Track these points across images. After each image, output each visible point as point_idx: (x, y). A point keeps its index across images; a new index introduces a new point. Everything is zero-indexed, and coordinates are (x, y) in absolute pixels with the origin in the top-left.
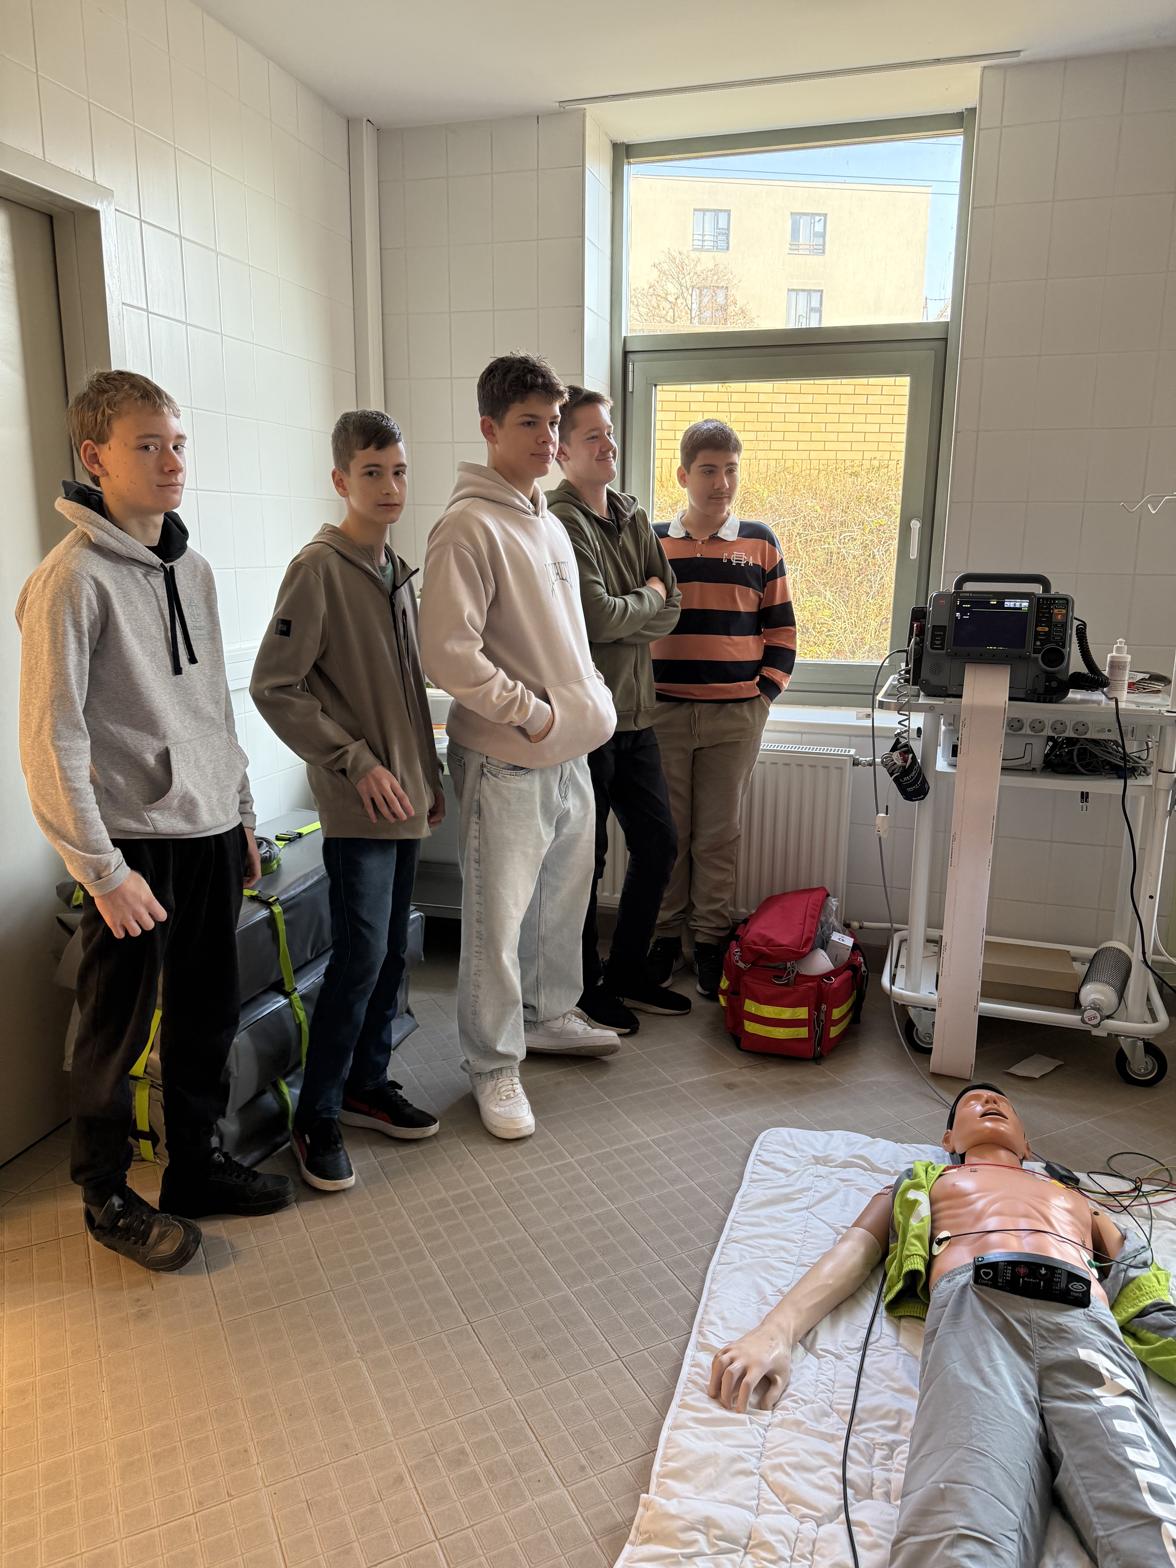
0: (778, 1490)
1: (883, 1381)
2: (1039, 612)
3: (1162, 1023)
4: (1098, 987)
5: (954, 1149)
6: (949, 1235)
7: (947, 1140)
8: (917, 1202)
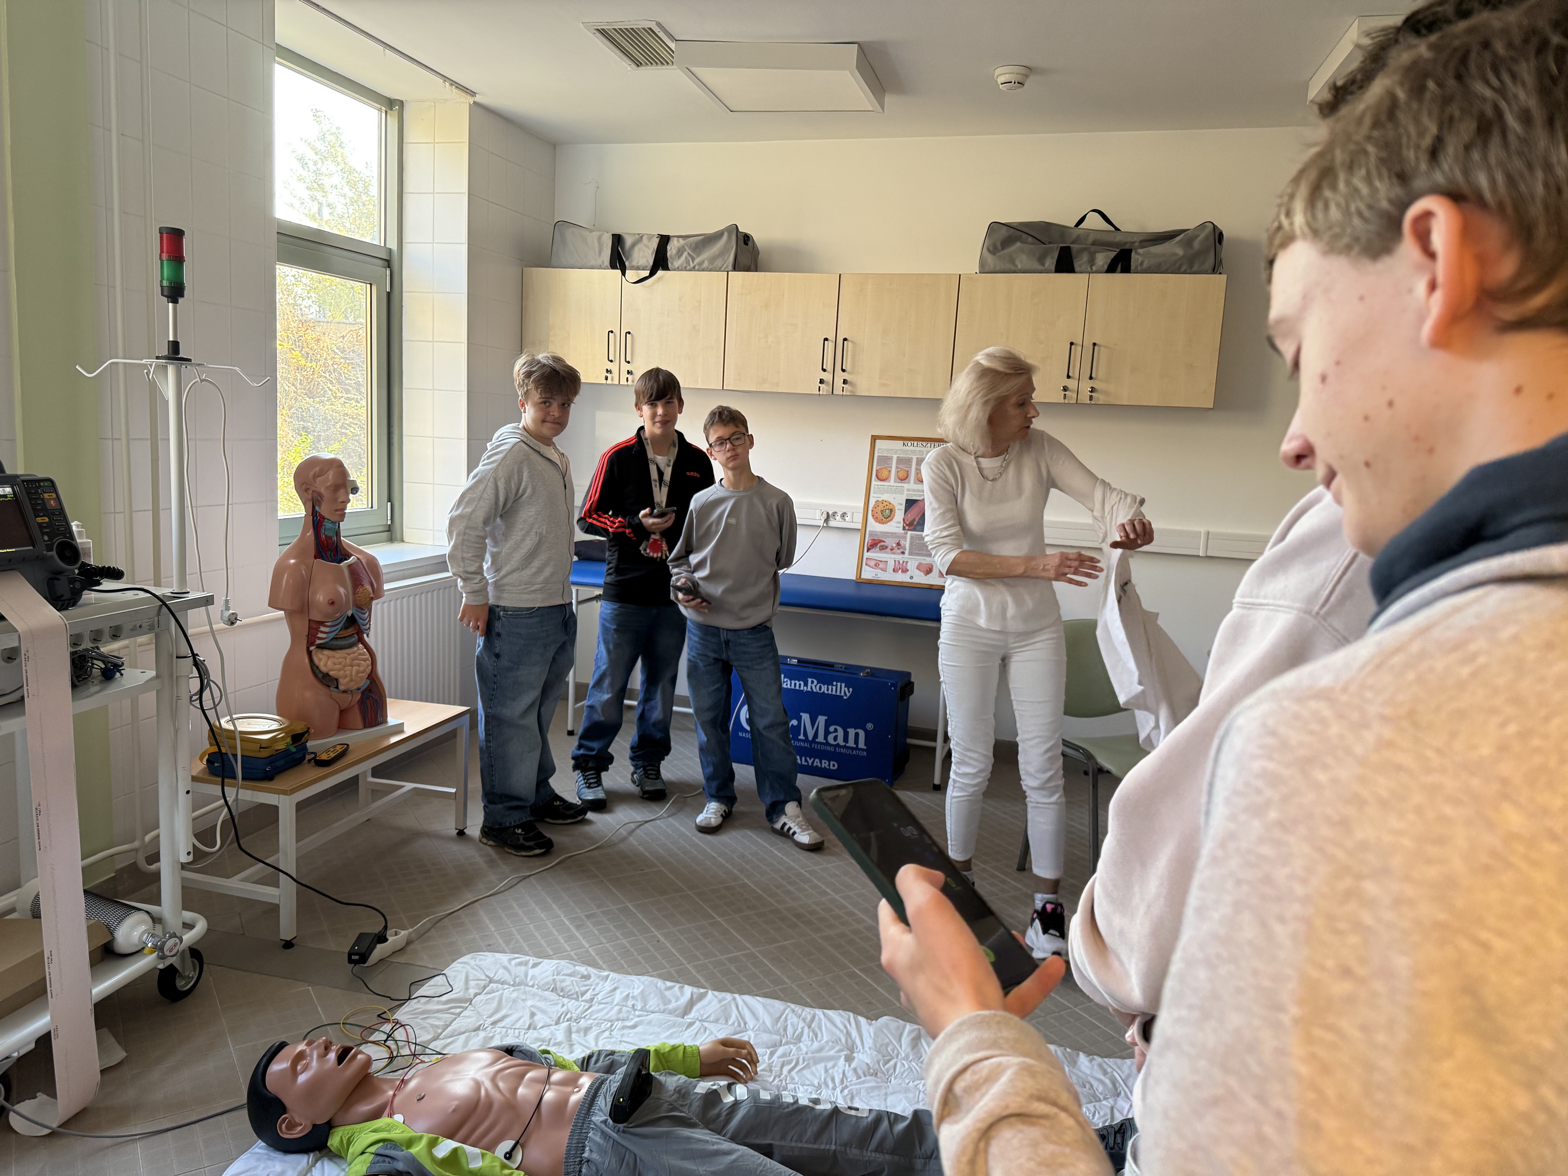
2: (30, 499)
3: (201, 926)
4: (135, 917)
5: (314, 1126)
6: (511, 1143)
7: (291, 1126)
8: (455, 1151)
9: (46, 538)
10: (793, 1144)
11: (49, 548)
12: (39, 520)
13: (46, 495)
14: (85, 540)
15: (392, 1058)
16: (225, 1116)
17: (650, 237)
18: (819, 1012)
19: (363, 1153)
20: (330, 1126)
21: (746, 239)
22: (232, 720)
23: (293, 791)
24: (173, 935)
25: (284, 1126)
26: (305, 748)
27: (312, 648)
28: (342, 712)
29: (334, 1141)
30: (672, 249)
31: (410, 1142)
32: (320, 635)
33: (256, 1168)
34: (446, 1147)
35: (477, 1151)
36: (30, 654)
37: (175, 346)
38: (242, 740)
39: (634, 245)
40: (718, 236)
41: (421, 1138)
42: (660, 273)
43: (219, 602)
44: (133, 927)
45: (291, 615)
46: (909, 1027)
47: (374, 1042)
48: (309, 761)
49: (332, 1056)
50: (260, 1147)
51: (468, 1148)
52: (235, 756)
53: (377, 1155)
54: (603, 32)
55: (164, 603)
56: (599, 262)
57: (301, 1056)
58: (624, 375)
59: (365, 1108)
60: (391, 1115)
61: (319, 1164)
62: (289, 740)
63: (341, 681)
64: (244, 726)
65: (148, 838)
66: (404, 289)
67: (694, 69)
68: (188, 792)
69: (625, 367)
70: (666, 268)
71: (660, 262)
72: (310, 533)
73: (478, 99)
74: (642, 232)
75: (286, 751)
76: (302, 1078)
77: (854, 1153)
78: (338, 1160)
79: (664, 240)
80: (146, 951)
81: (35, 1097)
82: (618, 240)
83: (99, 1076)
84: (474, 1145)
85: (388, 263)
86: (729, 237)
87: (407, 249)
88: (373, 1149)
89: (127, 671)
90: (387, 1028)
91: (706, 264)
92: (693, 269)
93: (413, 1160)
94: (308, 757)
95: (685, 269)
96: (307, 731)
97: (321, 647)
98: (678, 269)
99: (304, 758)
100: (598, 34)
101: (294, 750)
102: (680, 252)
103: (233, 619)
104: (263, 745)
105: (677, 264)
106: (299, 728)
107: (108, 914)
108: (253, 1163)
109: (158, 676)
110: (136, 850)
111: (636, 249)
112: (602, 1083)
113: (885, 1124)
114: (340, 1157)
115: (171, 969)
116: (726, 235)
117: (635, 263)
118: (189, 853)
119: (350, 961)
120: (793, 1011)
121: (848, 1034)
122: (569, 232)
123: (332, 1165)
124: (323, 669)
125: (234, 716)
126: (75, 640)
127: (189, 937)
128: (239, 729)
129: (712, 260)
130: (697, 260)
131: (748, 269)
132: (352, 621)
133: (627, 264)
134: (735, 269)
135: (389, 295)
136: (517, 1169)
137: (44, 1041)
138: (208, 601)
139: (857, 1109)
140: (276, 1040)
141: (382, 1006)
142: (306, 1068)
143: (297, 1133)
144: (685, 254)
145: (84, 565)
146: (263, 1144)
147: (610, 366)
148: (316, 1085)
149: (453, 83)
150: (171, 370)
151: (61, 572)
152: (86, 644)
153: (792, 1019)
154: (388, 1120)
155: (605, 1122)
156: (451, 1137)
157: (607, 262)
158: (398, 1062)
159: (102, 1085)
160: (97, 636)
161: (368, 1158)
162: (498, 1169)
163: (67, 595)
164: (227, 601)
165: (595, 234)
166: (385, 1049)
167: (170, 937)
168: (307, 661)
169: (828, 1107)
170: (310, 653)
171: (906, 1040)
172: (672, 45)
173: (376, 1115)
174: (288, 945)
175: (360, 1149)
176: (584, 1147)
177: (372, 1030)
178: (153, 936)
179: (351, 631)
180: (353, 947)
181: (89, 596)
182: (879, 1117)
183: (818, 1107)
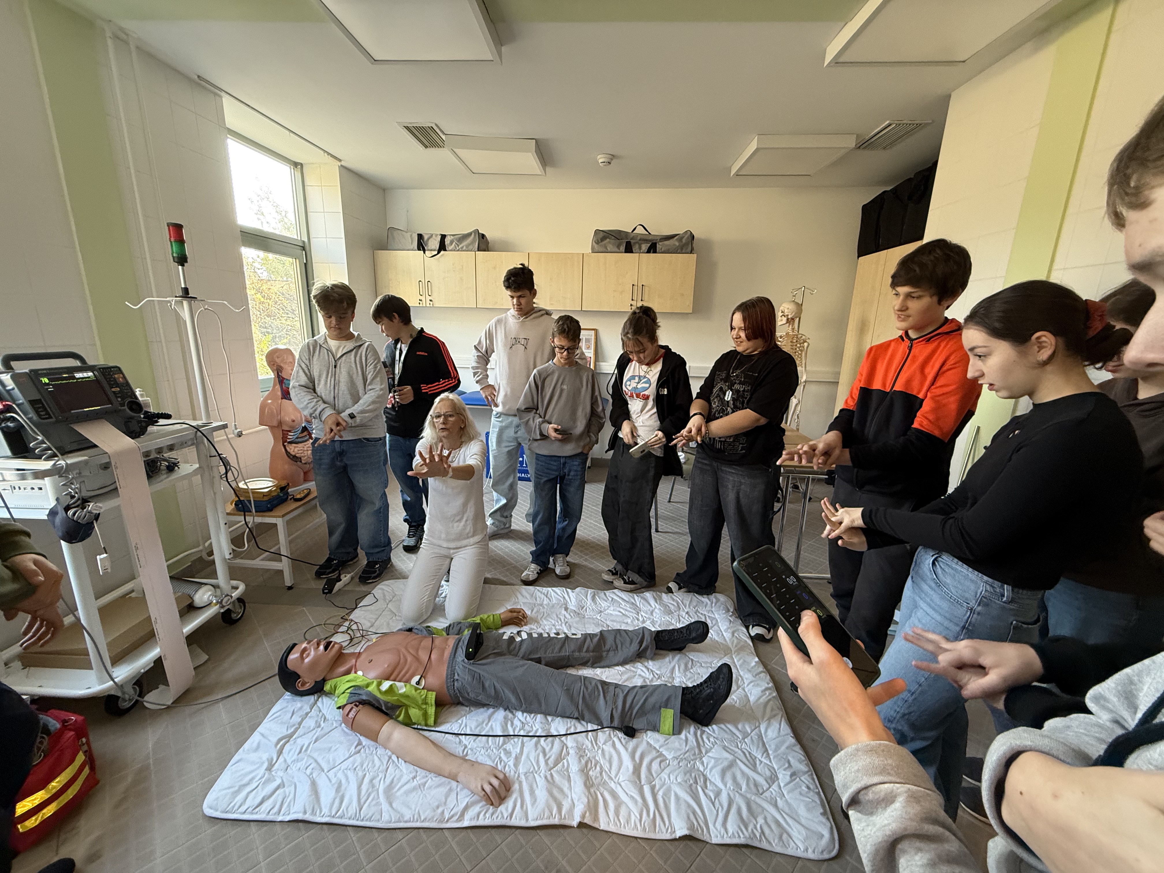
0: (556, 764)
1: (482, 727)
2: (106, 379)
3: (242, 587)
4: (204, 589)
5: (316, 682)
6: (419, 677)
7: (303, 684)
8: (391, 686)
9: (119, 399)
10: (550, 655)
11: (122, 405)
12: (113, 390)
13: (116, 376)
14: (145, 398)
15: (351, 639)
16: (266, 682)
17: (436, 235)
18: (550, 589)
19: (344, 693)
20: (324, 681)
21: (483, 236)
22: (246, 483)
23: (283, 516)
24: (227, 595)
25: (300, 685)
26: (288, 493)
27: (286, 444)
28: (305, 473)
29: (327, 687)
30: (447, 241)
31: (368, 685)
32: (289, 437)
33: (287, 707)
34: (386, 685)
35: (402, 684)
36: (118, 465)
37: (186, 291)
38: (253, 493)
39: (428, 239)
40: (469, 235)
41: (373, 682)
42: (442, 252)
43: (231, 426)
44: (204, 594)
45: (272, 428)
46: (590, 591)
47: (342, 632)
48: (291, 499)
49: (322, 647)
50: (288, 695)
51: (398, 684)
52: (250, 501)
53: (351, 693)
54: (407, 128)
55: (199, 430)
56: (412, 247)
57: (305, 650)
58: (428, 302)
59: (342, 669)
60: (356, 673)
61: (320, 699)
62: (279, 490)
63: (303, 458)
64: (252, 485)
65: (207, 544)
66: (313, 262)
67: (455, 150)
68: (226, 524)
69: (429, 298)
70: (445, 250)
71: (442, 247)
72: (278, 387)
73: (343, 163)
74: (432, 233)
75: (278, 495)
76: (307, 660)
77: (577, 654)
78: (331, 696)
79: (443, 237)
80: (212, 604)
81: (158, 688)
82: (420, 236)
83: (193, 673)
84: (400, 681)
85: (303, 248)
86: (475, 235)
87: (312, 241)
88: (349, 691)
89: (181, 465)
90: (347, 624)
91: (464, 248)
92: (458, 250)
93: (370, 694)
94: (290, 497)
95: (455, 251)
96: (288, 484)
97: (289, 443)
98: (451, 250)
99: (288, 497)
100: (405, 129)
101: (282, 495)
102: (451, 242)
103: (240, 434)
104: (264, 495)
105: (450, 248)
106: (283, 483)
107: (187, 589)
108: (285, 705)
109: (200, 467)
110: (201, 551)
111: (430, 241)
112: (459, 641)
113: (589, 639)
114: (331, 694)
115: (229, 611)
116: (473, 234)
117: (429, 248)
118: (230, 554)
119: (324, 593)
120: (538, 590)
121: (564, 598)
122: (396, 233)
123: (328, 699)
124: (293, 454)
125: (246, 481)
126: (146, 454)
127: (235, 594)
128: (250, 487)
129: (467, 246)
130: (460, 246)
131: (485, 251)
132: (305, 429)
133: (426, 248)
134: (479, 250)
135: (305, 264)
136: (423, 689)
137: (159, 662)
138: (225, 427)
139: (576, 635)
140: (291, 643)
141: (343, 612)
142: (308, 655)
143: (307, 687)
144: (454, 243)
145: (146, 412)
146: (289, 693)
147: (421, 298)
148: (314, 663)
149: (329, 154)
150: (185, 303)
151: (132, 418)
152: (153, 456)
153: (538, 594)
154: (355, 675)
155: (463, 660)
156: (387, 679)
157: (416, 247)
158: (355, 641)
159: (197, 674)
160: (160, 451)
161: (347, 695)
162: (413, 691)
163: (138, 429)
164: (235, 425)
165: (409, 234)
166: (348, 635)
167: (226, 596)
168: (283, 450)
169: (563, 636)
170: (284, 446)
171: (589, 597)
172: (443, 137)
173: (348, 672)
174: (290, 588)
175: (342, 691)
176: (454, 674)
177: (340, 626)
178: (215, 597)
179: (305, 433)
180: (324, 586)
181: (151, 429)
182: (586, 636)
183: (559, 637)
